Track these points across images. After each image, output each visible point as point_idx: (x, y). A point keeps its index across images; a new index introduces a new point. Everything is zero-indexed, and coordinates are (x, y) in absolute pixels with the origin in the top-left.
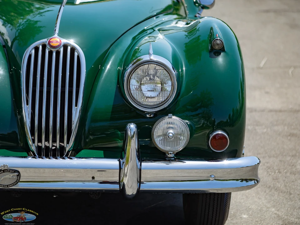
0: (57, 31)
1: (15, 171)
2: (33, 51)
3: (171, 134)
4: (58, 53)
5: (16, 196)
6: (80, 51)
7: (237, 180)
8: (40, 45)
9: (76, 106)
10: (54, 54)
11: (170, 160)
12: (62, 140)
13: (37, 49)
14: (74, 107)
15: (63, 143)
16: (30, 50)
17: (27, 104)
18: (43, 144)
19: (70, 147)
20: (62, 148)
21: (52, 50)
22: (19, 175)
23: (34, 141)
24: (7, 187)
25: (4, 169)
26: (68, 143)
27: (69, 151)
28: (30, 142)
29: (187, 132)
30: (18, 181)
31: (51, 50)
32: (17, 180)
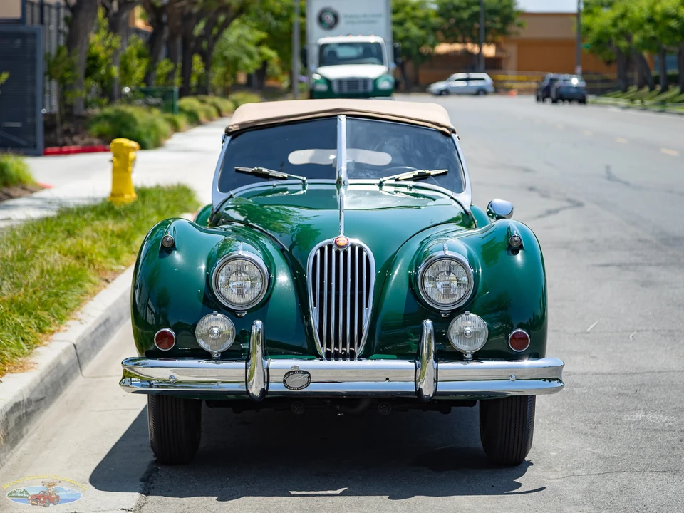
0: (342, 231)
1: (306, 373)
2: (319, 252)
3: (468, 332)
4: (345, 253)
6: (368, 251)
7: (540, 379)
8: (325, 244)
9: (367, 307)
10: (342, 254)
11: (468, 360)
12: (352, 346)
13: (322, 249)
14: (365, 309)
15: (354, 348)
16: (315, 251)
17: (315, 306)
18: (333, 349)
19: (361, 351)
20: (353, 352)
21: (339, 250)
22: (309, 377)
23: (322, 346)
24: (298, 390)
25: (294, 370)
26: (359, 346)
27: (359, 355)
28: (319, 346)
29: (486, 332)
30: (307, 385)
31: (337, 250)
32: (308, 382)
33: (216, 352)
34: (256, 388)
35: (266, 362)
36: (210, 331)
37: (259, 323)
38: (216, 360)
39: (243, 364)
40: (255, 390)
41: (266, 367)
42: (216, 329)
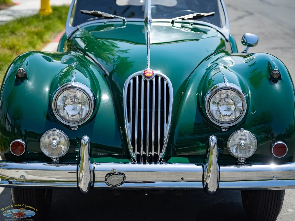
0: (149, 65)
1: (122, 174)
2: (132, 81)
3: (243, 144)
4: (151, 82)
5: (117, 194)
6: (168, 80)
8: (137, 75)
9: (167, 123)
10: (148, 83)
11: (241, 164)
12: (156, 150)
13: (134, 79)
14: (165, 124)
15: (157, 152)
16: (129, 80)
17: (129, 122)
18: (142, 153)
19: (162, 155)
20: (156, 156)
21: (147, 80)
22: (124, 177)
23: (134, 151)
24: (116, 186)
25: (113, 172)
26: (161, 151)
27: (161, 159)
28: (131, 151)
29: (255, 143)
31: (145, 80)
32: (123, 181)
33: (54, 158)
34: (84, 184)
35: (93, 165)
36: (51, 143)
37: (86, 138)
38: (55, 163)
39: (74, 167)
40: (84, 186)
41: (92, 169)
42: (55, 141)
